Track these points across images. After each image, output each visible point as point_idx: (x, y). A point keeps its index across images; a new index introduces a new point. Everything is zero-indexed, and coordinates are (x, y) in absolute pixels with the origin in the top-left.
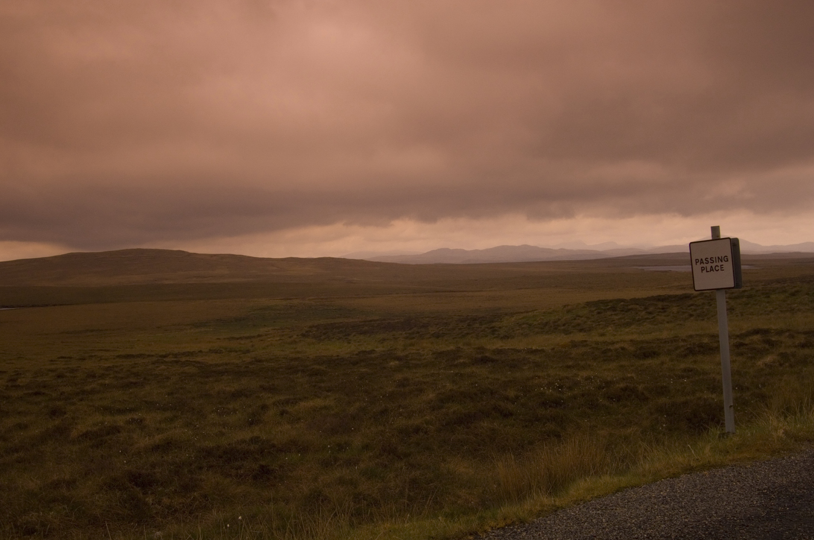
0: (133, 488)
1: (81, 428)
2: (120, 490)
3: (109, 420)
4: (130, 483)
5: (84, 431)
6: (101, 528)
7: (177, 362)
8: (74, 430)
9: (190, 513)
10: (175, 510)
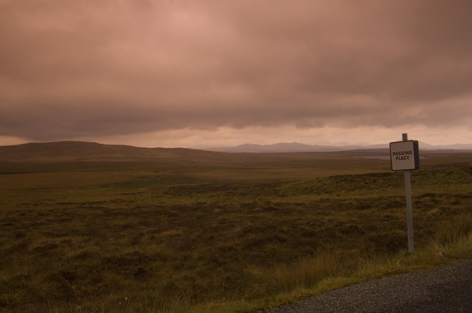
0: (64, 280)
1: (35, 245)
2: (56, 281)
3: (50, 240)
4: (63, 277)
5: (36, 246)
6: (45, 304)
7: (91, 207)
8: (30, 246)
9: (97, 295)
10: (89, 294)
